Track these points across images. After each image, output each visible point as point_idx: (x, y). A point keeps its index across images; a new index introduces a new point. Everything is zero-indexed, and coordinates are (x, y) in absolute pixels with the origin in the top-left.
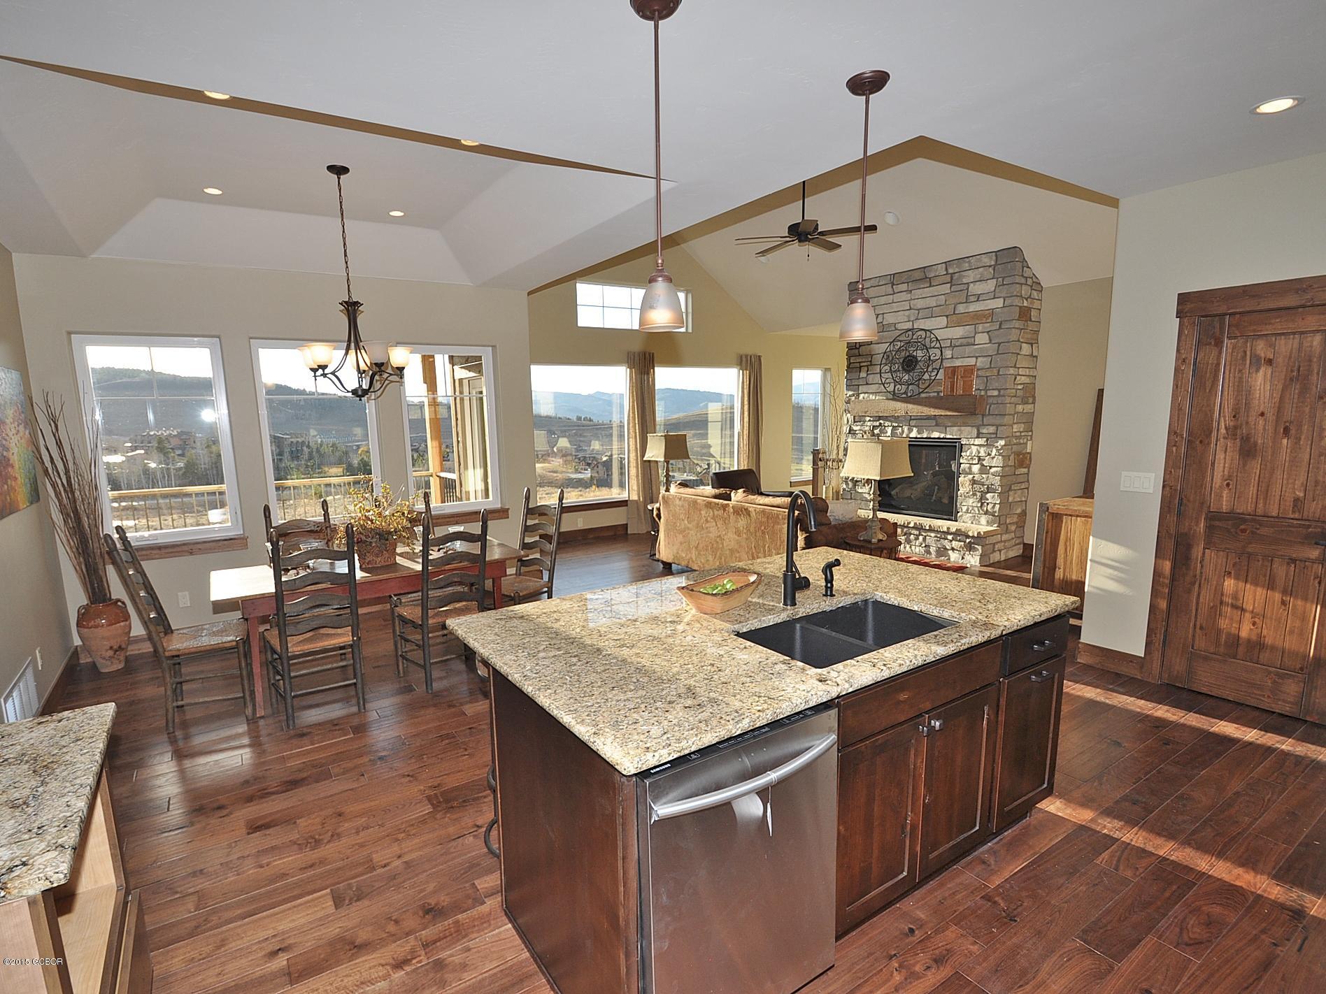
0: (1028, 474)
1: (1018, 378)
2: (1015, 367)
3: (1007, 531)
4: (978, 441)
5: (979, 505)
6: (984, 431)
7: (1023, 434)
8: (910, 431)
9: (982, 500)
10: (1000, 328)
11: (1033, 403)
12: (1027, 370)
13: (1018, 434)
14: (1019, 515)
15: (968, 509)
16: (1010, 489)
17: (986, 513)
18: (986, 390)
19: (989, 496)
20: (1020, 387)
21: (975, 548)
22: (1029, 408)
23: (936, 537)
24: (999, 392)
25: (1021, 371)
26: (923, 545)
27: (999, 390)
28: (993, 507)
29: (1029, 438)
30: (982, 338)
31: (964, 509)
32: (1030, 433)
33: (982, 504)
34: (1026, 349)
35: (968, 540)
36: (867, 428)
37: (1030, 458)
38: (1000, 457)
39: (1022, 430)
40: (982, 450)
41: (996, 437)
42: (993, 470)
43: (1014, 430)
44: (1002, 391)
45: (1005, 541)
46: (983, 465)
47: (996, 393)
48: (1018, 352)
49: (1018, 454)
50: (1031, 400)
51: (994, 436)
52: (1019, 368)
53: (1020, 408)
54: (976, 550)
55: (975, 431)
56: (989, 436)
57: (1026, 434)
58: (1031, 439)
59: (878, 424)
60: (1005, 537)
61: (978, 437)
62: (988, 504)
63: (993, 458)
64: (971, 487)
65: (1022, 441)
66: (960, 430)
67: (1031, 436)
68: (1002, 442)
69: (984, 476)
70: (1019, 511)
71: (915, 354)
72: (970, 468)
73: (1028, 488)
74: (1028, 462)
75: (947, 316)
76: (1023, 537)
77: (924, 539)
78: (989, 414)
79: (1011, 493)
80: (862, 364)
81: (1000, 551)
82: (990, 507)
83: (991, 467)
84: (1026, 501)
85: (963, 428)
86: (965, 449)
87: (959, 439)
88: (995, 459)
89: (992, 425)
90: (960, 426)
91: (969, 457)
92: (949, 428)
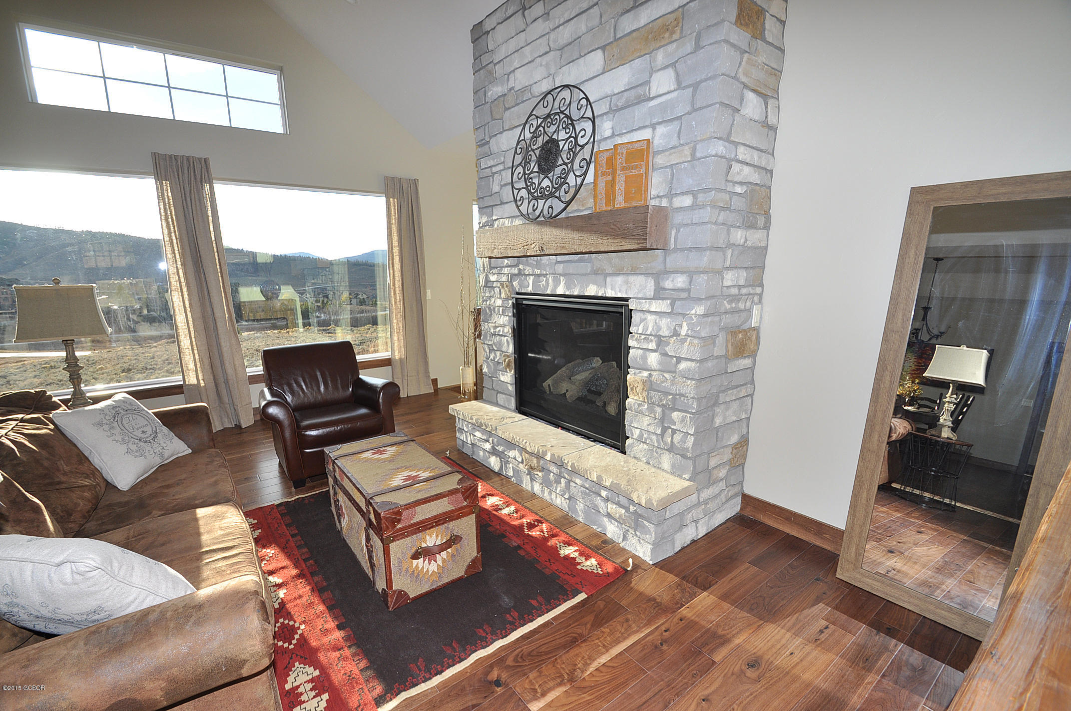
0: (752, 369)
1: (736, 167)
2: (728, 140)
3: (711, 482)
4: (656, 306)
5: (659, 432)
6: (668, 284)
7: (744, 291)
8: (557, 283)
9: (664, 424)
10: (698, 47)
11: (767, 227)
12: (756, 153)
13: (734, 291)
14: (735, 447)
15: (641, 436)
16: (716, 404)
17: (671, 449)
18: (670, 196)
19: (675, 415)
20: (739, 189)
21: (644, 527)
22: (755, 237)
23: (582, 486)
24: (695, 197)
25: (743, 153)
26: (567, 496)
27: (694, 194)
28: (683, 440)
29: (756, 299)
30: (662, 82)
31: (636, 433)
32: (758, 290)
33: (664, 430)
34: (752, 106)
35: (632, 508)
36: (504, 279)
37: (758, 338)
38: (696, 341)
39: (742, 282)
40: (664, 322)
41: (689, 298)
42: (683, 365)
43: (727, 283)
44: (701, 197)
45: (706, 502)
46: (665, 354)
47: (687, 201)
48: (736, 104)
49: (733, 332)
50: (761, 221)
51: (684, 295)
52: (736, 144)
53: (738, 236)
54: (646, 531)
55: (650, 284)
56: (675, 295)
57: (751, 291)
58: (760, 301)
59: (516, 271)
60: (706, 494)
61: (655, 298)
62: (674, 432)
63: (683, 341)
64: (645, 394)
65: (741, 306)
66: (627, 282)
67: (761, 295)
68: (700, 310)
69: (667, 375)
70: (734, 439)
71: (555, 137)
72: (644, 358)
73: (752, 395)
74: (752, 346)
75: (603, 48)
76: (741, 483)
77: (568, 486)
78: (676, 250)
79: (717, 410)
80: (494, 169)
81: (696, 521)
82: (677, 437)
83: (679, 360)
84: (748, 419)
85: (632, 278)
86: (638, 320)
87: (627, 300)
88: (686, 344)
89: (682, 272)
90: (628, 274)
91: (643, 337)
92: (608, 279)
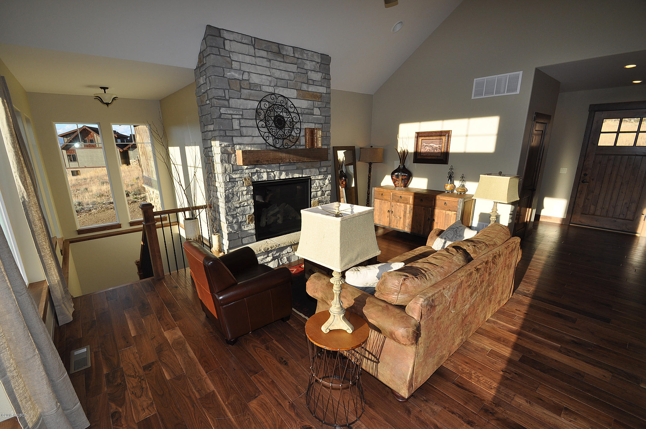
4: (319, 177)
6: (322, 170)
8: (281, 174)
30: (317, 111)
36: (246, 176)
38: (330, 185)
40: (321, 182)
46: (322, 191)
51: (326, 173)
55: (318, 171)
56: (324, 173)
59: (254, 171)
61: (319, 175)
68: (330, 176)
69: (323, 197)
71: (281, 114)
72: (317, 194)
75: (297, 90)
80: (234, 116)
83: (326, 191)
85: (311, 170)
86: (313, 183)
87: (310, 177)
88: (328, 186)
89: (325, 167)
90: (310, 168)
91: (317, 187)
92: (304, 171)
